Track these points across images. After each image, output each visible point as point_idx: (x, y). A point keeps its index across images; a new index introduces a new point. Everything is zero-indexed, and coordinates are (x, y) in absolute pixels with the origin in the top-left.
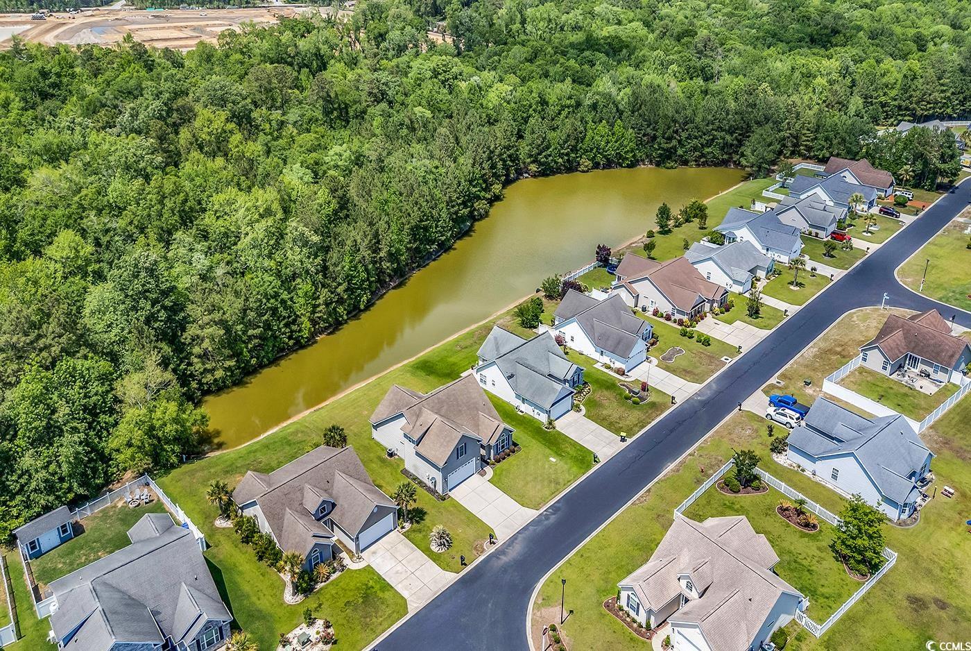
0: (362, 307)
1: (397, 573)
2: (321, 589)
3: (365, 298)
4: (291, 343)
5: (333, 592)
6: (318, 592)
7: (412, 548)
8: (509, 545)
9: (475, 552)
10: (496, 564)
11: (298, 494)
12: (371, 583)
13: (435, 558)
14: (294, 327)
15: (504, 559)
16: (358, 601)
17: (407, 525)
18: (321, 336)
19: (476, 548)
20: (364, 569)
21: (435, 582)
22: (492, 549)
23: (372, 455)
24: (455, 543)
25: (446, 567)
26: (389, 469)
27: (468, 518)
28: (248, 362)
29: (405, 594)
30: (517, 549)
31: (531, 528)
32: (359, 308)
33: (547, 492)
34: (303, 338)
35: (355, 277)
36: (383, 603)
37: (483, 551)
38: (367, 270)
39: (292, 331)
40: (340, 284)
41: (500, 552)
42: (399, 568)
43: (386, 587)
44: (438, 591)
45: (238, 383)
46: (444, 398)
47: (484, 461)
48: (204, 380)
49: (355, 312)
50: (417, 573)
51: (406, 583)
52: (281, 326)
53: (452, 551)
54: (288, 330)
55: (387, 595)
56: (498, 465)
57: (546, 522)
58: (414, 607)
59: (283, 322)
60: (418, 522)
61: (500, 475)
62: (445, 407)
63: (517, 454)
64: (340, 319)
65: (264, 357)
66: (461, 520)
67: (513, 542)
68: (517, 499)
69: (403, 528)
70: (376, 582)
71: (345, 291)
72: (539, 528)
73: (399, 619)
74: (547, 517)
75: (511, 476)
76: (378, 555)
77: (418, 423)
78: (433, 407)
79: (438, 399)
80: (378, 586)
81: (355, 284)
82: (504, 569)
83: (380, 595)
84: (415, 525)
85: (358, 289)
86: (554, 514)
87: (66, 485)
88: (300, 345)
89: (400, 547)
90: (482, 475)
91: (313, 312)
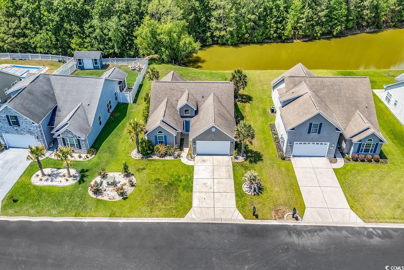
0: (335, 33)
1: (205, 184)
2: (154, 160)
3: (339, 28)
4: (275, 35)
5: (158, 167)
6: (151, 160)
7: (229, 176)
8: (309, 231)
9: (273, 213)
10: (283, 237)
11: (179, 93)
12: (183, 178)
13: (239, 195)
14: (279, 25)
15: (295, 239)
16: (164, 183)
17: (241, 159)
18: (298, 41)
19: (277, 211)
20: (188, 166)
21: (223, 211)
22: (291, 223)
23: (261, 105)
24: (264, 195)
25: (241, 207)
26: (264, 119)
27: (292, 185)
28: (244, 34)
29: (195, 203)
30: (316, 240)
31: (344, 233)
32: (332, 34)
33: (388, 213)
34: (284, 35)
35: (337, 10)
36: (175, 197)
37: (282, 218)
38: (348, 9)
39: (277, 28)
40: (323, 10)
41: (298, 231)
42: (209, 182)
43: (189, 188)
44: (218, 220)
45: (235, 45)
46: (328, 84)
47: (340, 152)
48: (215, 34)
49: (328, 35)
50: (217, 195)
51: (203, 195)
52: (272, 22)
53: (256, 200)
54: (275, 26)
55: (184, 194)
56: (353, 163)
57: (365, 239)
58: (192, 217)
59: (274, 20)
60: (251, 162)
61: (348, 171)
62: (325, 91)
63: (379, 165)
64: (315, 35)
65: (255, 37)
66: (284, 182)
67: (315, 231)
68: (350, 199)
69: (236, 158)
70: (186, 180)
71: (325, 16)
72: (353, 239)
73: (174, 216)
74: (370, 235)
75: (359, 178)
76: (205, 164)
77: (292, 91)
78: (313, 86)
79: (323, 82)
80: (184, 183)
81: (334, 15)
82: (288, 248)
83: (180, 190)
84: (247, 162)
85: (336, 19)
86: (380, 237)
87: (110, 44)
88: (280, 39)
89: (223, 169)
90: (331, 162)
91: (297, 22)
